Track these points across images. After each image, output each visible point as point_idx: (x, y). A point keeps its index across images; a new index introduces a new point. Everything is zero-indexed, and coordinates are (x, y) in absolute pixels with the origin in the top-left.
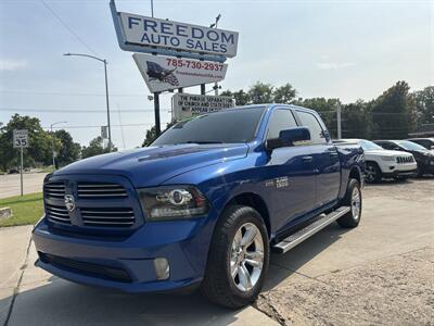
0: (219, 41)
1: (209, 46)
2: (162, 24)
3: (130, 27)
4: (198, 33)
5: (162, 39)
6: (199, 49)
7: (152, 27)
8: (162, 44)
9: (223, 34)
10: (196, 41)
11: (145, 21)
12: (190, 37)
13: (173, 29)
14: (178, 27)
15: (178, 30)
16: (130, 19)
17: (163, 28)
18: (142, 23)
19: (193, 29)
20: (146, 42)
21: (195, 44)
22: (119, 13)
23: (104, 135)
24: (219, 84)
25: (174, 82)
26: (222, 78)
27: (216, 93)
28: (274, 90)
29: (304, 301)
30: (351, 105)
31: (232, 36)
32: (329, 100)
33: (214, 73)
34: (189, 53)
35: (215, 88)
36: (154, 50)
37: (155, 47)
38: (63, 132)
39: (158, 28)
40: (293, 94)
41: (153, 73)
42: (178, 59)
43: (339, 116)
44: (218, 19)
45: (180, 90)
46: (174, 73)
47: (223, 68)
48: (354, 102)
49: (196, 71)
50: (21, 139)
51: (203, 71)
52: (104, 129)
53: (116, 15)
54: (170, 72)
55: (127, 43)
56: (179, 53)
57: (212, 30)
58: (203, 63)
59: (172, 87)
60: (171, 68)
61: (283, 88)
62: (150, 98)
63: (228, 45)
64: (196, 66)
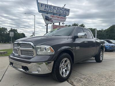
0: (65, 11)
1: (62, 12)
2: (50, 6)
3: (41, 6)
4: (59, 9)
5: (50, 10)
6: (59, 13)
7: (47, 7)
8: (49, 11)
9: (66, 9)
10: (58, 11)
11: (45, 5)
12: (57, 10)
13: (53, 8)
14: (54, 7)
15: (54, 8)
16: (41, 4)
17: (50, 7)
18: (44, 6)
19: (58, 8)
20: (45, 11)
21: (58, 12)
22: (39, 3)
23: (33, 35)
24: (64, 23)
25: (52, 21)
26: (65, 21)
27: (63, 25)
28: (79, 25)
29: (82, 81)
30: (100, 30)
31: (68, 10)
32: (94, 29)
33: (63, 19)
34: (56, 14)
35: (63, 23)
36: (47, 13)
37: (48, 12)
38: (23, 33)
39: (49, 7)
40: (84, 27)
41: (47, 19)
42: (53, 15)
43: (96, 33)
44: (65, 5)
45: (54, 24)
46: (52, 19)
47: (65, 18)
48: (101, 30)
49: (58, 19)
50: (12, 34)
51: (60, 19)
52: (33, 33)
53: (38, 3)
54: (51, 19)
55: (40, 11)
56: (54, 14)
57: (63, 8)
58: (60, 17)
59: (51, 23)
60: (51, 18)
61: (81, 25)
62: (45, 25)
63: (67, 12)
64: (58, 17)
